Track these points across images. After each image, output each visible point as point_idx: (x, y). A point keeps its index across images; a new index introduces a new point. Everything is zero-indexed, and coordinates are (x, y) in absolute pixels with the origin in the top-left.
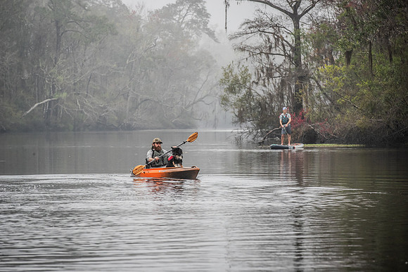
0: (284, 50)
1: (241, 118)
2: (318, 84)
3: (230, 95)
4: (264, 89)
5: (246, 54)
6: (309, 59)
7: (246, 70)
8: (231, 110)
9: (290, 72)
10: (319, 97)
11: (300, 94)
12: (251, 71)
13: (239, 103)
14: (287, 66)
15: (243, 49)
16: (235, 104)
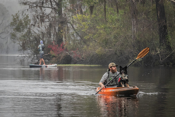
0: (52, 5)
1: (24, 48)
2: (73, 26)
3: (17, 33)
4: (39, 29)
5: (27, 7)
6: (67, 10)
7: (27, 17)
8: (18, 42)
9: (55, 18)
10: (73, 35)
11: (61, 33)
12: (30, 17)
13: (23, 38)
14: (53, 15)
15: (25, 4)
16: (20, 38)
